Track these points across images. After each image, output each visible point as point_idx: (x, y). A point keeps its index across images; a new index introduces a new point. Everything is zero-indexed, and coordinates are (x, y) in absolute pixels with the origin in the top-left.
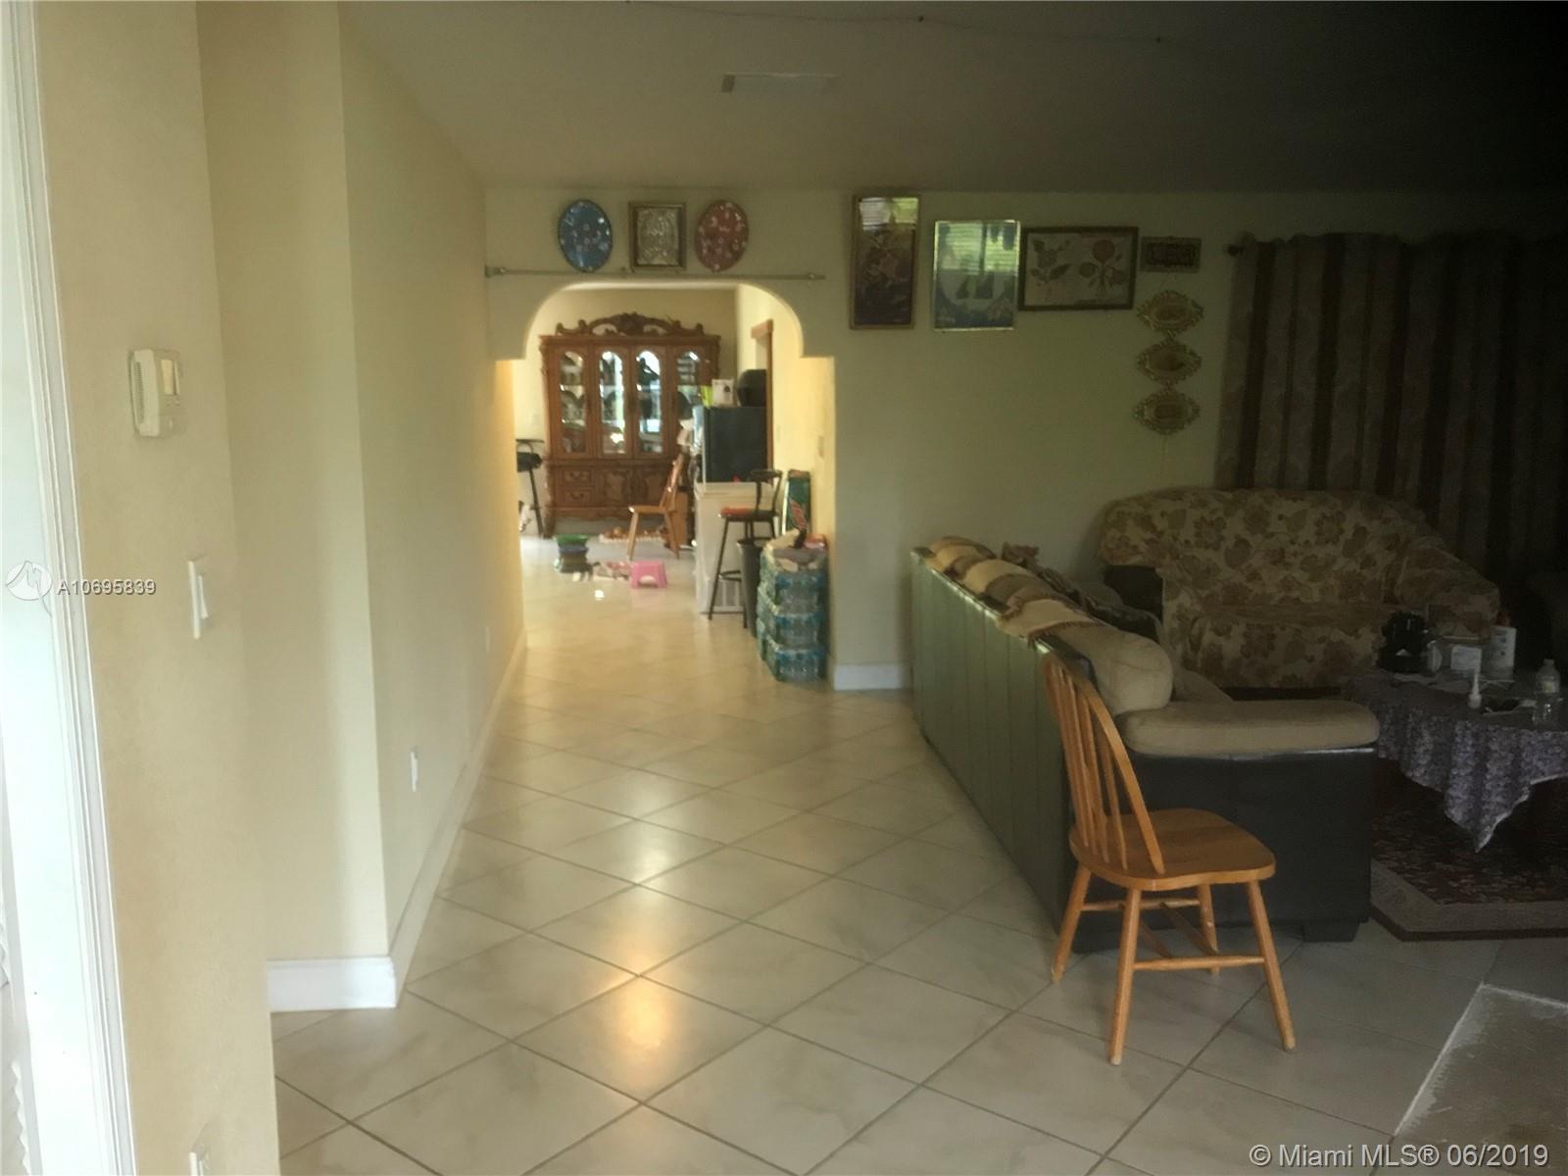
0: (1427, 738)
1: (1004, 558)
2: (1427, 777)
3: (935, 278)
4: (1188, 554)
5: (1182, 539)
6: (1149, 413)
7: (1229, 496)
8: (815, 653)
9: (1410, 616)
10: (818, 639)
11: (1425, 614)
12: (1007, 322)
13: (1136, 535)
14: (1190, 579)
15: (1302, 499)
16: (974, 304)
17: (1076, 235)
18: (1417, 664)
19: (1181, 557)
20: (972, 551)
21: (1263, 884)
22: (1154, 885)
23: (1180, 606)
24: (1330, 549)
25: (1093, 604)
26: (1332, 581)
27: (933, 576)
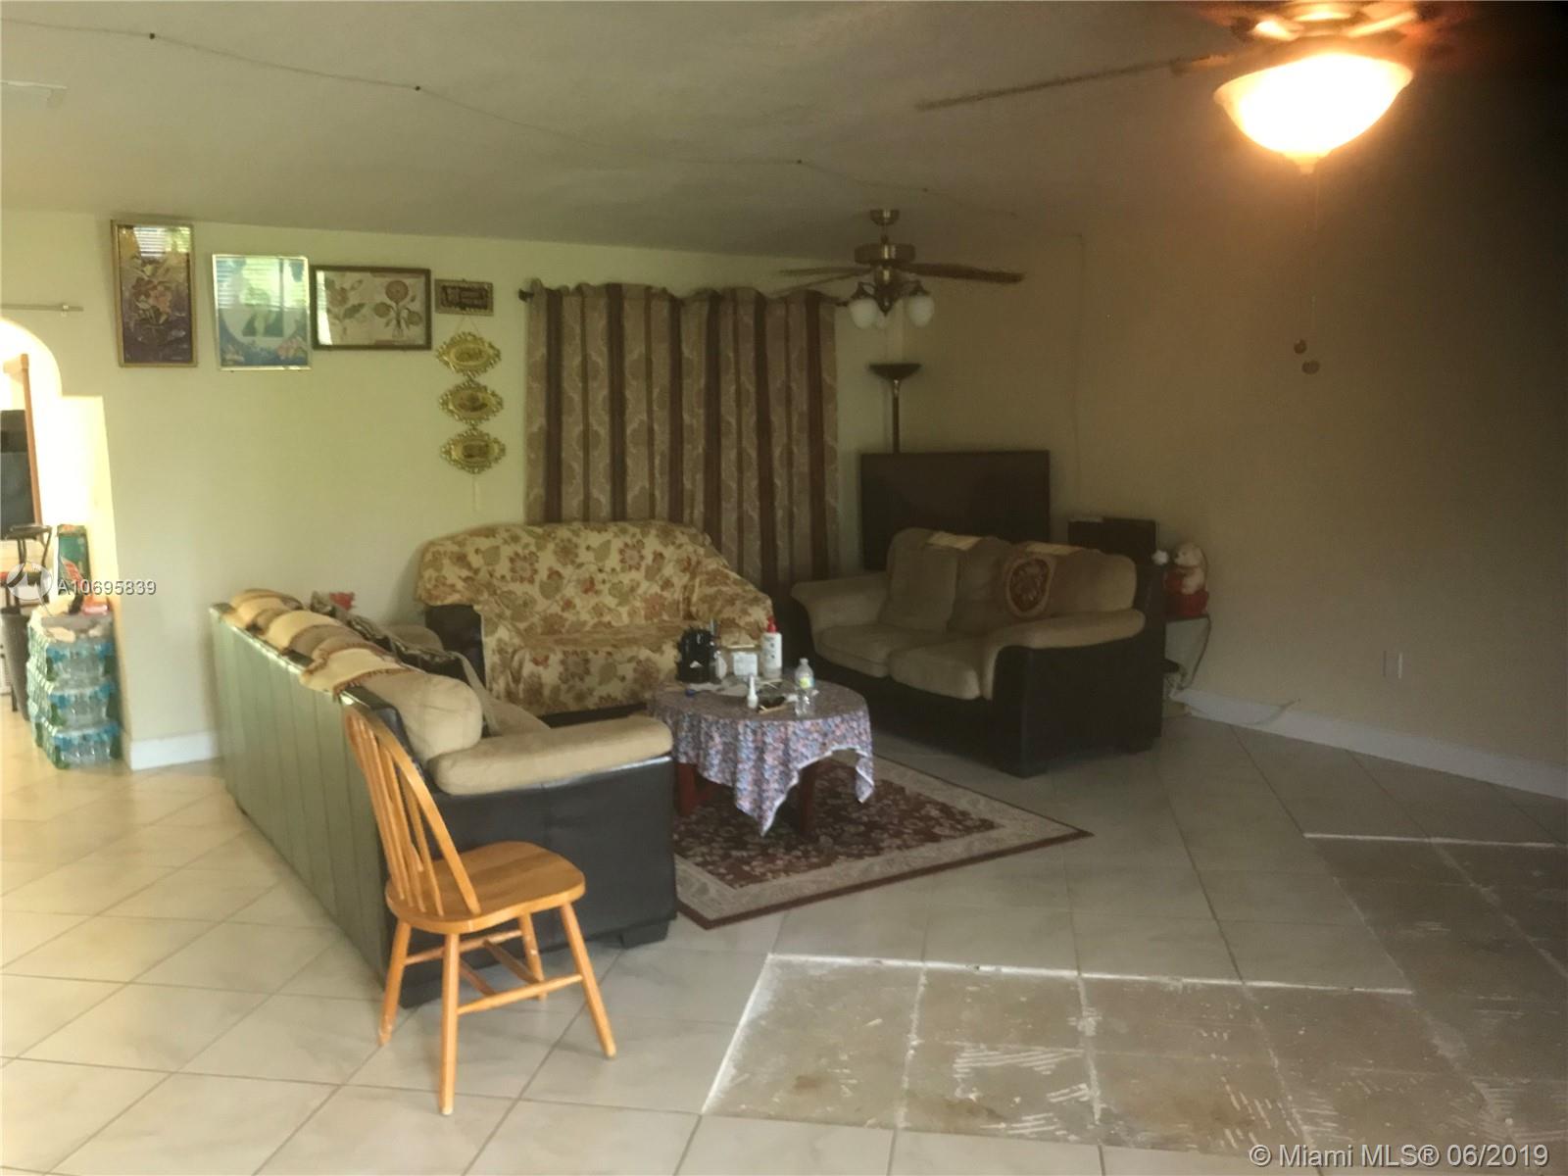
0: (717, 739)
1: (313, 609)
2: (720, 775)
3: (217, 315)
4: (505, 589)
5: (498, 575)
6: (456, 454)
7: (539, 530)
8: (106, 732)
9: (700, 631)
10: (108, 715)
11: (711, 628)
12: (302, 361)
13: (453, 574)
14: (508, 613)
15: (606, 530)
16: (264, 343)
17: (368, 275)
18: (708, 674)
19: (499, 592)
20: (276, 603)
21: (576, 904)
22: (471, 926)
23: (500, 640)
24: (635, 575)
25: (403, 649)
26: (638, 604)
27: (234, 634)
